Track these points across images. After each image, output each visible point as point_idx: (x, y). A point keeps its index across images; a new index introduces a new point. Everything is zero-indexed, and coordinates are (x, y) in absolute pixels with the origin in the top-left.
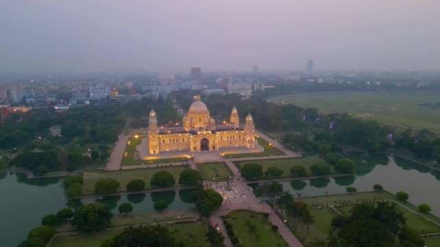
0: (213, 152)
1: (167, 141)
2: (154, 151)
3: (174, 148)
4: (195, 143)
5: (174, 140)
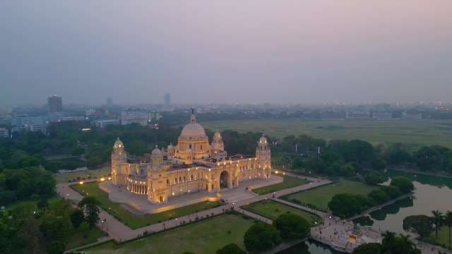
0: (234, 188)
1: (172, 181)
2: (161, 198)
3: (181, 190)
4: (213, 179)
5: (180, 179)
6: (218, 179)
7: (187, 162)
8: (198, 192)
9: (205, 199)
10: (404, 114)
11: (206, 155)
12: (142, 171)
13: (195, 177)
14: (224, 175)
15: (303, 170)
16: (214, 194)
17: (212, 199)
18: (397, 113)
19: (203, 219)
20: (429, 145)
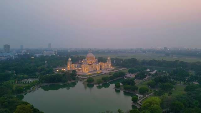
0: (103, 70)
2: (87, 72)
3: (90, 70)
6: (99, 67)
7: (90, 63)
8: (94, 71)
9: (97, 72)
10: (147, 52)
11: (94, 62)
12: (77, 66)
13: (93, 67)
14: (101, 66)
15: (119, 66)
16: (99, 71)
17: (99, 72)
18: (144, 52)
19: (100, 75)
20: (151, 60)
